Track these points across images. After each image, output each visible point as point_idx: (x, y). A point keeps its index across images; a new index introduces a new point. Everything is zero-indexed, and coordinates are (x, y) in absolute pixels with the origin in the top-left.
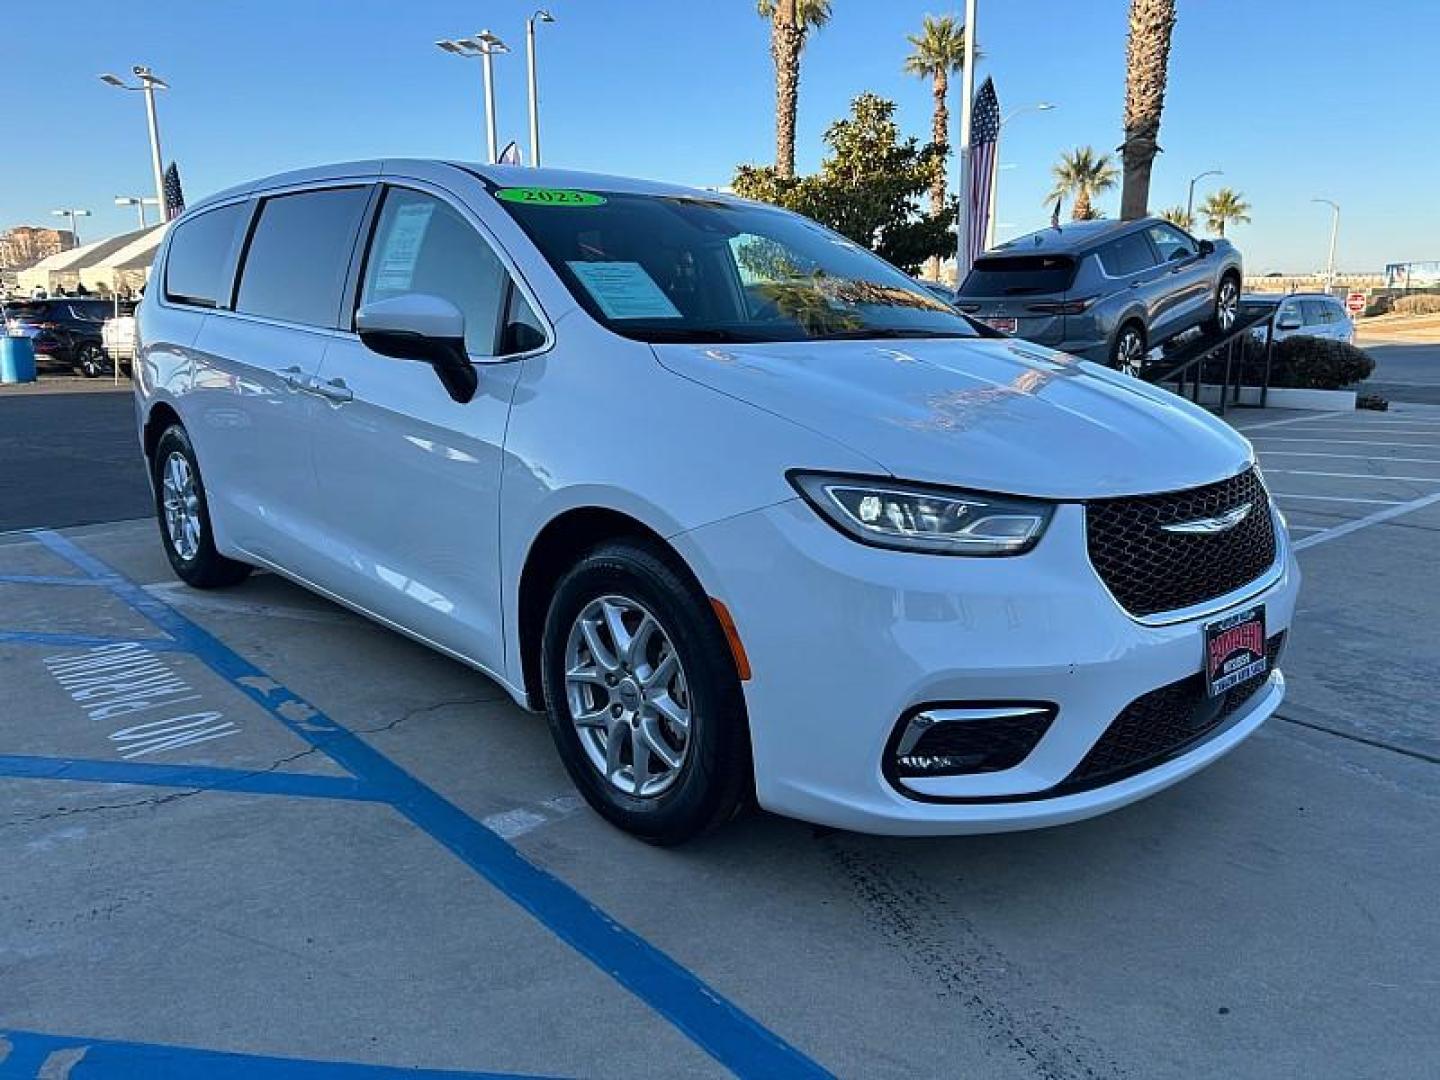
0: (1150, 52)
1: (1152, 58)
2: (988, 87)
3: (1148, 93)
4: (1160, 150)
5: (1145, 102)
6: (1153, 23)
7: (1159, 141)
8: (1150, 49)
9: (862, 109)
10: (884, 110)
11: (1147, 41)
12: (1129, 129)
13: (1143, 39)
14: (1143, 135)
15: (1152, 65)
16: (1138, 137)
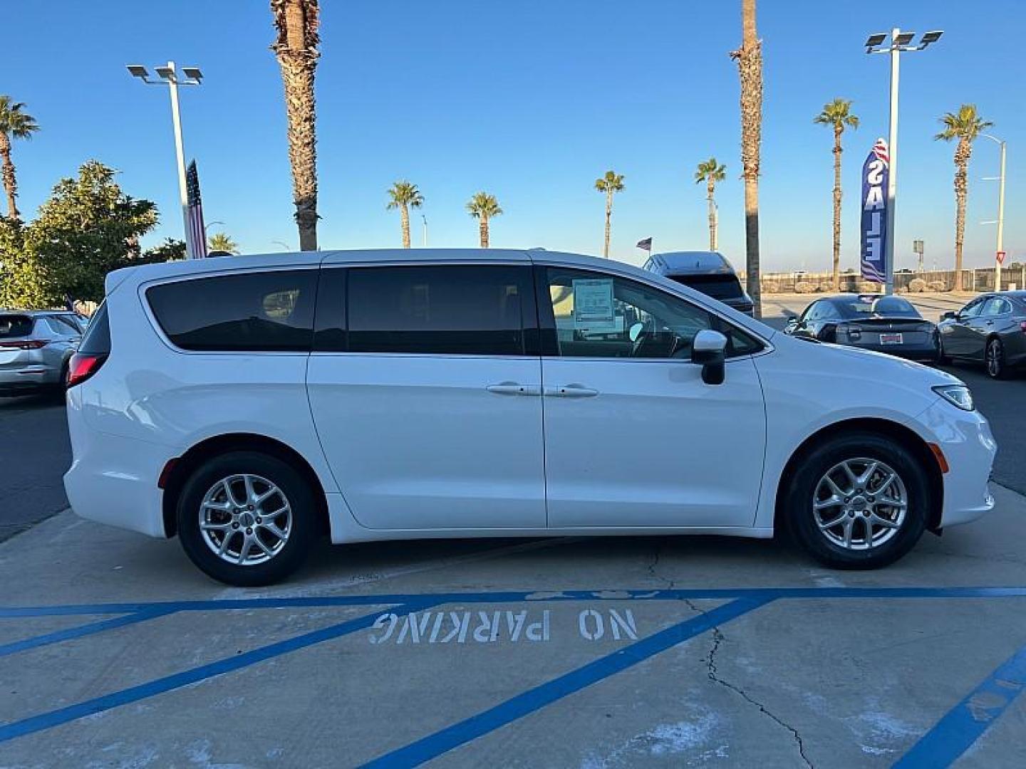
0: (306, 158)
1: (308, 161)
2: (193, 166)
3: (309, 183)
4: (319, 217)
5: (308, 188)
6: (306, 141)
7: (318, 212)
8: (306, 156)
9: (87, 171)
10: (107, 175)
11: (304, 151)
12: (298, 203)
13: (301, 149)
14: (309, 208)
15: (309, 166)
16: (307, 208)
